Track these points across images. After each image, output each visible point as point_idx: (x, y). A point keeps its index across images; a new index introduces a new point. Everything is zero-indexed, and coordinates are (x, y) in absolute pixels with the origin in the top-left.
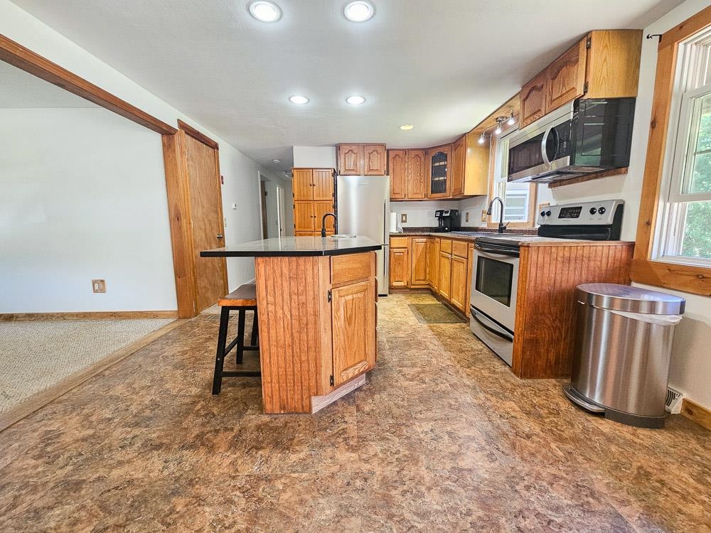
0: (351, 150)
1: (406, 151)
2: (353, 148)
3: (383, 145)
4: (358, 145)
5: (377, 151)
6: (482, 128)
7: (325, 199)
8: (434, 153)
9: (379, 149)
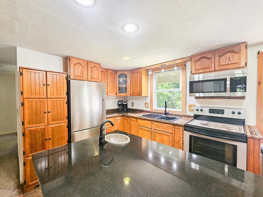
0: (79, 63)
1: (107, 70)
2: (80, 61)
3: (99, 64)
4: (84, 60)
5: (96, 67)
6: (151, 67)
7: (59, 97)
8: (119, 73)
9: (97, 66)
